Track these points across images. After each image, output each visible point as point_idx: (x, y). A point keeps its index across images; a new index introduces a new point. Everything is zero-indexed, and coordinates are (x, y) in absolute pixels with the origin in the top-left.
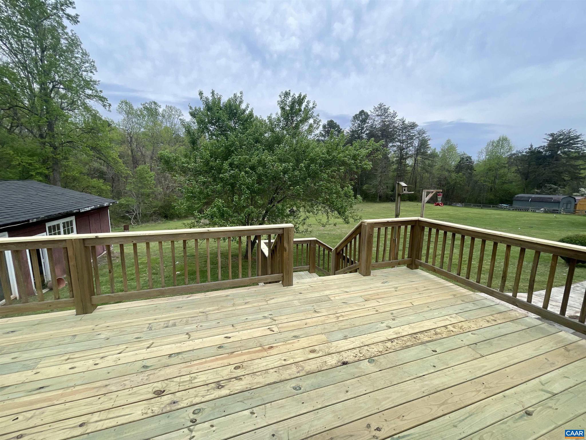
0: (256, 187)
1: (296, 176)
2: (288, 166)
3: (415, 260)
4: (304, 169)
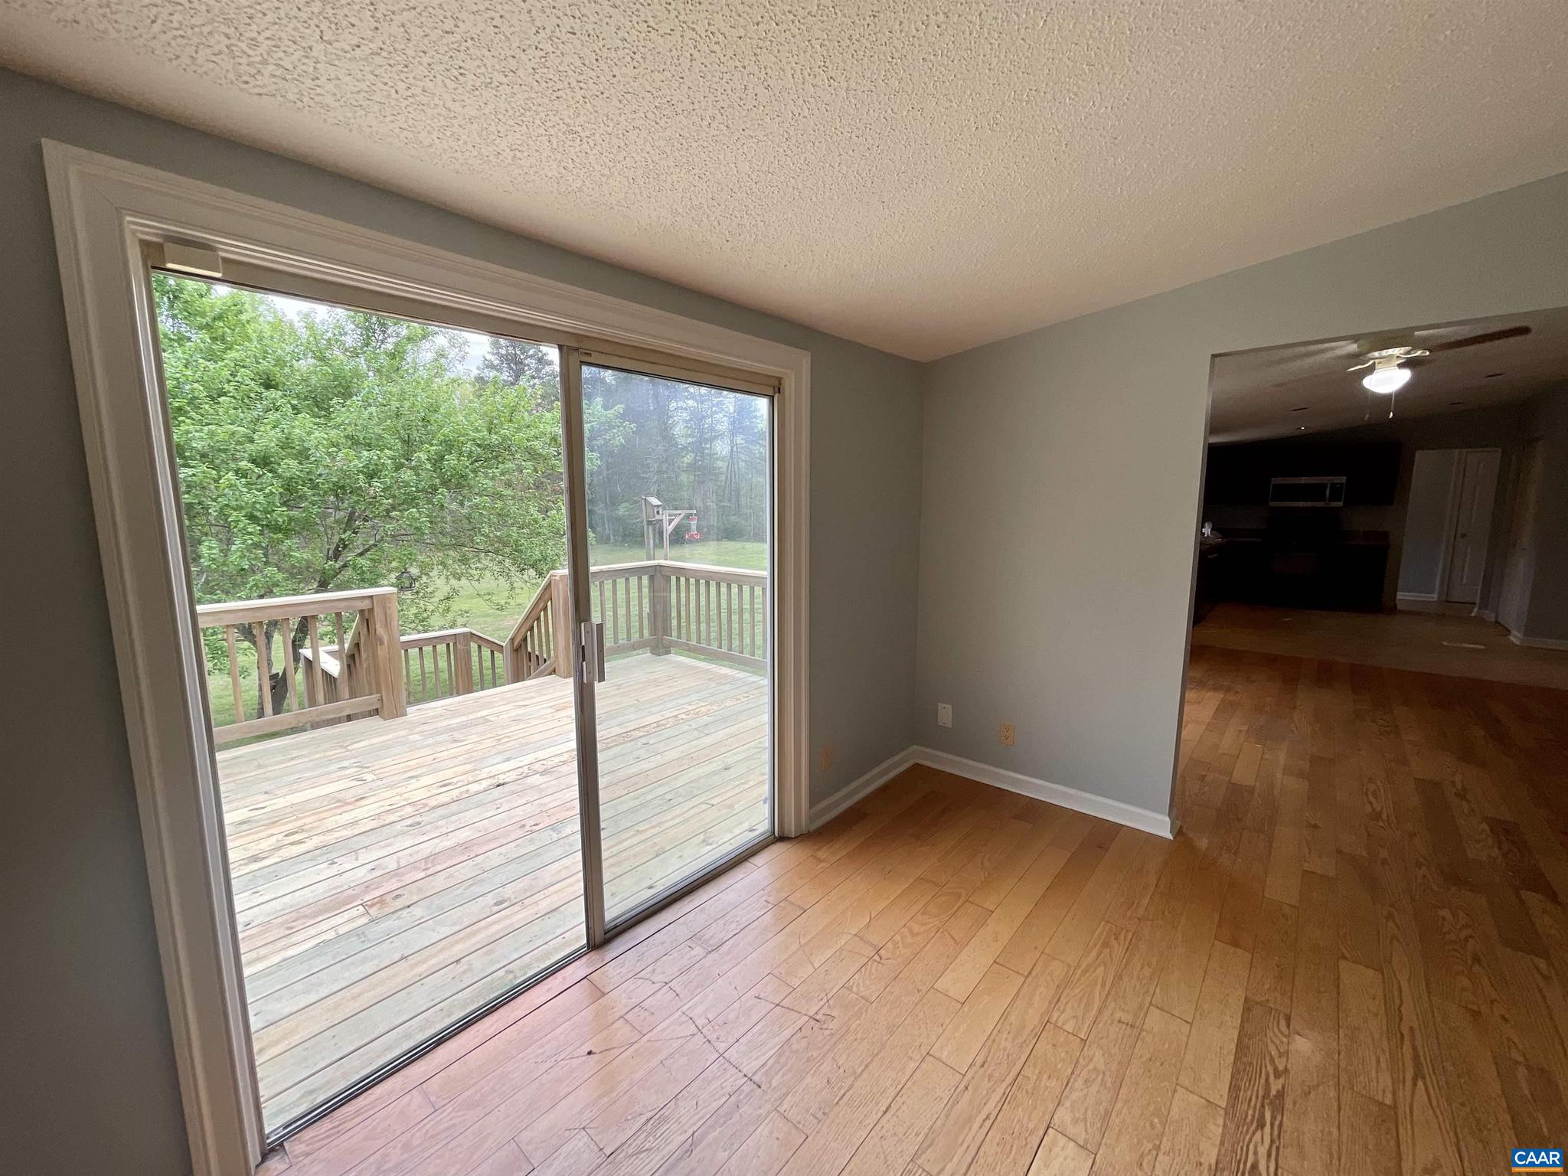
0: (280, 515)
1: (407, 484)
2: (379, 458)
3: (662, 639)
4: (429, 466)
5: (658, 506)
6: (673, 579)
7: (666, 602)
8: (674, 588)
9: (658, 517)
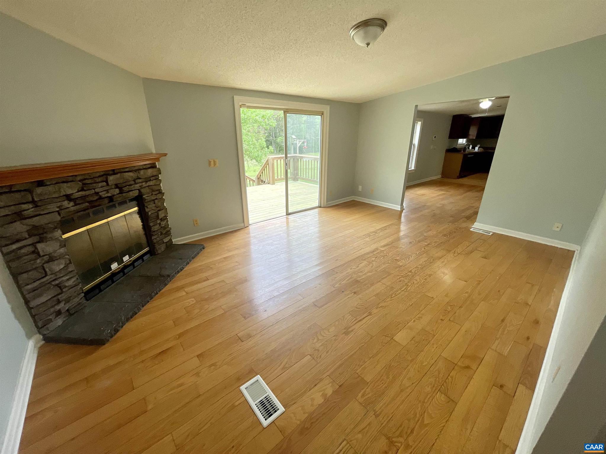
3: (296, 177)
5: (295, 138)
6: (299, 160)
7: (298, 167)
8: (299, 163)
9: (295, 142)
